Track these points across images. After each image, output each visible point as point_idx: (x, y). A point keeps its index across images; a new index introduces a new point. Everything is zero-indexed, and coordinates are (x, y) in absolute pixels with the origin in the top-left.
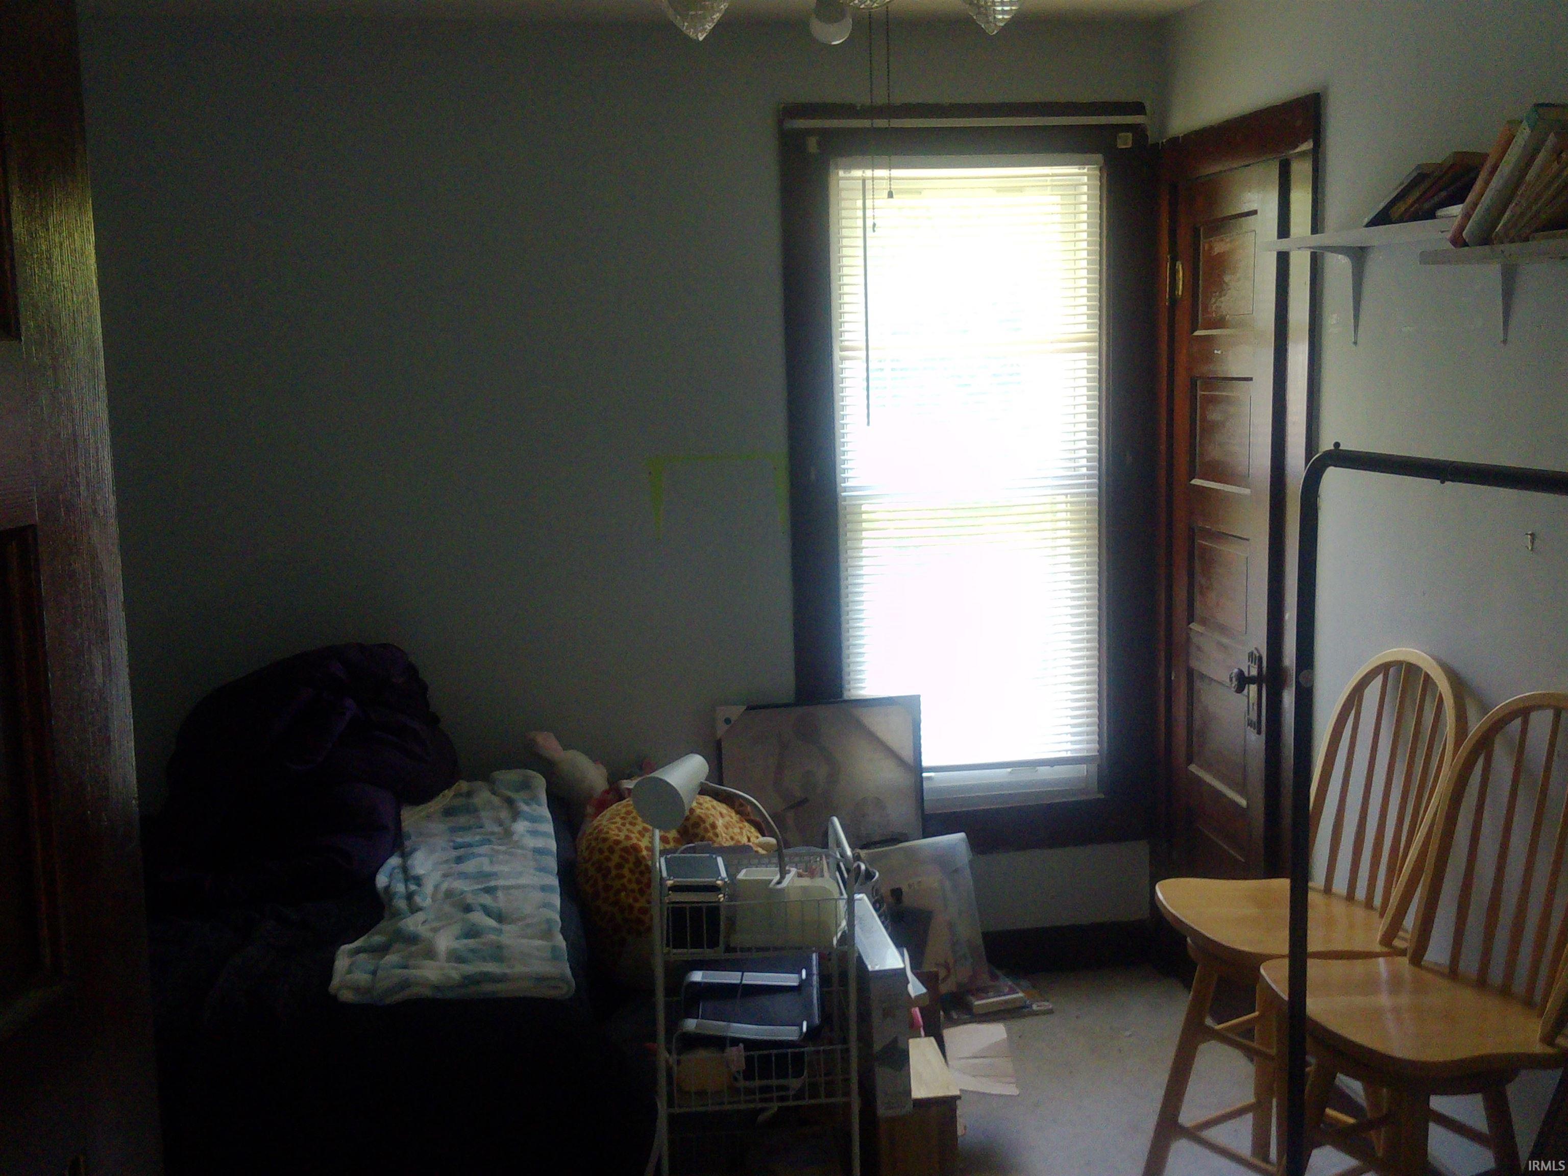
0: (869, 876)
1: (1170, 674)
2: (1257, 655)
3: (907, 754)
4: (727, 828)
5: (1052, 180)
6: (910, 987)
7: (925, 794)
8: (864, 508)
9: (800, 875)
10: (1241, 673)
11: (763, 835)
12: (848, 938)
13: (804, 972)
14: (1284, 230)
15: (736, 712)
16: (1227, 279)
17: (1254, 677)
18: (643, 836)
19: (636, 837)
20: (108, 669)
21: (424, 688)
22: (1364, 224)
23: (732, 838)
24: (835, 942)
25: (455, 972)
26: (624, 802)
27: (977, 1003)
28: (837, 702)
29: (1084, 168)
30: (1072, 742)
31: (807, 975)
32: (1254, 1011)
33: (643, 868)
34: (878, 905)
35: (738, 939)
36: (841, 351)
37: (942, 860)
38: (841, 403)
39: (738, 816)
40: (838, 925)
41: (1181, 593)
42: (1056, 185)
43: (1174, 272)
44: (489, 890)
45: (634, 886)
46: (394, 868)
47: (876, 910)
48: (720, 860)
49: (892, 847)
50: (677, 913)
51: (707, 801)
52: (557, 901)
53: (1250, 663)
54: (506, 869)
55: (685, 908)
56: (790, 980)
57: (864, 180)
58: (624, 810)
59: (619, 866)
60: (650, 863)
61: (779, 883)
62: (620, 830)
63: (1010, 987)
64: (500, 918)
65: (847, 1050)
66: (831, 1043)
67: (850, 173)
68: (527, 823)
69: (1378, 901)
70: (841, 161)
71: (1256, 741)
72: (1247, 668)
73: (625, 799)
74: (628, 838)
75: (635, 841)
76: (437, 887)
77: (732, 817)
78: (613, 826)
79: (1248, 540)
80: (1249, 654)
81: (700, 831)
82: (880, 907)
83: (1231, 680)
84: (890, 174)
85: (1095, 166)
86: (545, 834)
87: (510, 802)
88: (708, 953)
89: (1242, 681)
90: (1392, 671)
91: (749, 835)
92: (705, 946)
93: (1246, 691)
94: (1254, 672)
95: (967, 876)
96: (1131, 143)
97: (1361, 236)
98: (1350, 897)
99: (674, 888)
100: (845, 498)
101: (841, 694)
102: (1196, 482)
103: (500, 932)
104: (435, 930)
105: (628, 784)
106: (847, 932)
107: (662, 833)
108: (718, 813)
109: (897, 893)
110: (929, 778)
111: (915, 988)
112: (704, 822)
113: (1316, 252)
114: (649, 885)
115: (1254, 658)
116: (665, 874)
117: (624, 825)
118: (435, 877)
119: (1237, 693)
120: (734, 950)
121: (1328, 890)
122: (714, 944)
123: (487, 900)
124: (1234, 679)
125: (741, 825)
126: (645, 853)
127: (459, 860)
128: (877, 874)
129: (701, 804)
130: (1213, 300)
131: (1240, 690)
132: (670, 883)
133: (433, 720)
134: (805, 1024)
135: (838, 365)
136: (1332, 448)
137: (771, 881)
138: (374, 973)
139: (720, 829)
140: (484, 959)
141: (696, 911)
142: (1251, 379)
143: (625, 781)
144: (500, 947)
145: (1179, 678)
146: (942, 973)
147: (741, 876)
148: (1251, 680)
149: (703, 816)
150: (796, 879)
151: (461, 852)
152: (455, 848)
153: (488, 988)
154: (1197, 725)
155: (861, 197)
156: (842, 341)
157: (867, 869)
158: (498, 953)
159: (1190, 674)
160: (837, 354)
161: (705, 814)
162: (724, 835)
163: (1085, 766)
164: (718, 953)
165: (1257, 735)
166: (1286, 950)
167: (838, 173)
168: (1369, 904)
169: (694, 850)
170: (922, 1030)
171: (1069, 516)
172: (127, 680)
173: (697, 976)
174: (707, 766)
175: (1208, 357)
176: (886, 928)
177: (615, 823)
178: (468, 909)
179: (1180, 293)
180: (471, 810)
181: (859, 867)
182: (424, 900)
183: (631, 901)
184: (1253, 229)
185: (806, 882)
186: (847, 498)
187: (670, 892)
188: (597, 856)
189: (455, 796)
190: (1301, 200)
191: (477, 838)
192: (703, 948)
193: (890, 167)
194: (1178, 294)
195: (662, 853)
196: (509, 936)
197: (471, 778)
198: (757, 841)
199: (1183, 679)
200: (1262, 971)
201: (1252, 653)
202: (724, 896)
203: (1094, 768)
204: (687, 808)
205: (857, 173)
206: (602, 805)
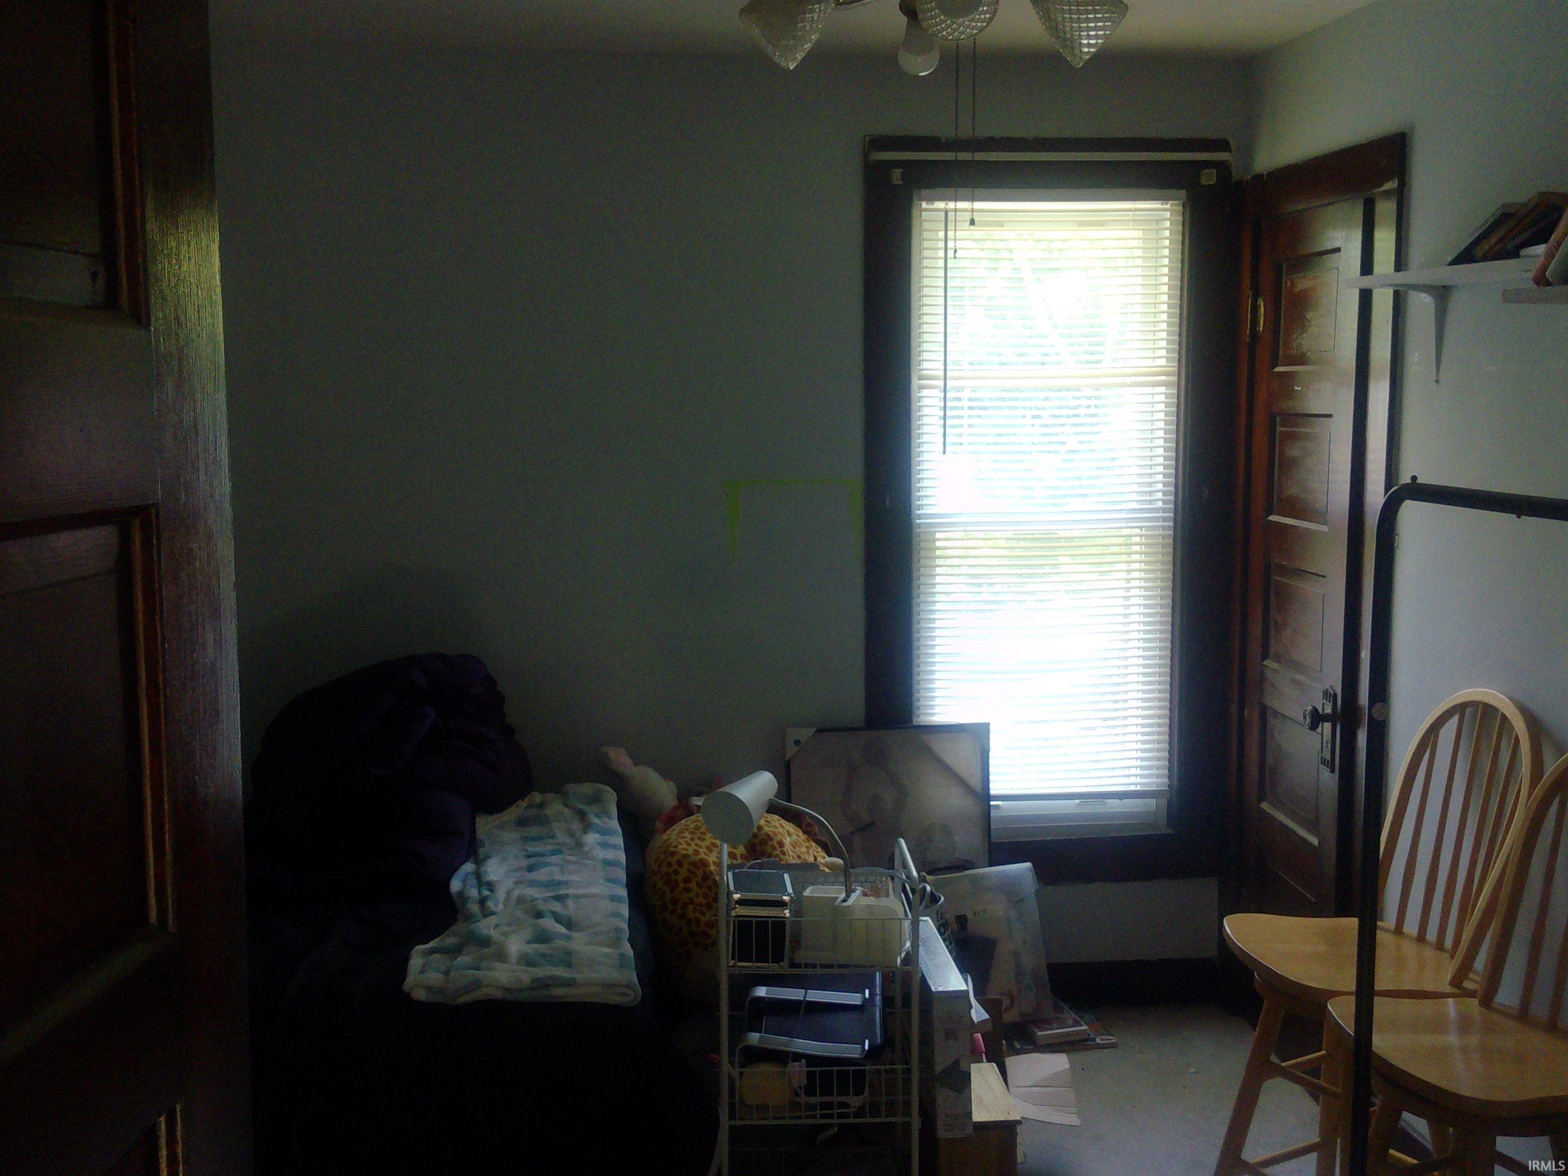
0: (934, 899)
1: (1243, 710)
2: (1332, 692)
3: (975, 781)
4: (794, 848)
5: (1134, 215)
6: (973, 1012)
7: (992, 821)
8: (938, 535)
9: (865, 894)
10: (1315, 710)
11: (830, 856)
12: (911, 959)
13: (867, 991)
14: (1367, 267)
15: (805, 733)
16: (1309, 315)
17: (1327, 714)
18: (711, 851)
19: (704, 853)
20: (219, 643)
21: (501, 700)
22: (1447, 263)
23: (799, 857)
24: (899, 961)
25: (525, 975)
26: (693, 817)
27: (1040, 1033)
28: (905, 728)
29: (1167, 204)
30: (1141, 776)
31: (870, 994)
32: (1321, 1051)
33: (710, 883)
34: (942, 930)
35: (803, 956)
36: (920, 379)
37: (1008, 888)
38: (918, 431)
39: (806, 835)
40: (902, 945)
41: (1256, 631)
42: (1136, 220)
43: (1255, 308)
44: (560, 898)
45: (701, 900)
46: (467, 874)
47: (941, 934)
48: (786, 876)
49: (957, 875)
50: (743, 925)
51: (775, 819)
52: (625, 911)
53: (1324, 701)
54: (575, 878)
55: (751, 922)
56: (854, 999)
57: (946, 212)
58: (693, 825)
59: (687, 880)
60: (717, 878)
61: (844, 901)
62: (689, 845)
63: (1075, 1020)
64: (570, 924)
65: (909, 1071)
66: (893, 1063)
67: (933, 204)
68: (597, 836)
69: (1448, 943)
70: (924, 192)
71: (1329, 780)
72: (1321, 705)
73: (694, 814)
74: (696, 853)
75: (703, 856)
76: (508, 894)
77: (798, 836)
78: (681, 841)
79: (1324, 577)
80: (1324, 691)
81: (769, 849)
82: (945, 933)
83: (1305, 717)
84: (972, 206)
85: (1178, 202)
86: (615, 847)
87: (582, 815)
88: (771, 967)
89: (1316, 719)
90: (1468, 711)
91: (816, 854)
92: (770, 960)
93: (1319, 730)
94: (1328, 710)
95: (1032, 904)
96: (1215, 178)
97: (1445, 274)
98: (1421, 938)
99: (740, 902)
100: (919, 525)
101: (911, 721)
102: (1273, 518)
103: (569, 938)
104: (505, 934)
105: (698, 801)
106: (911, 952)
107: (732, 850)
108: (785, 831)
109: (962, 920)
110: (997, 806)
111: (978, 1013)
112: (772, 839)
113: (1399, 291)
114: (716, 899)
115: (1329, 696)
116: (732, 888)
117: (692, 839)
118: (508, 884)
119: (1311, 730)
120: (798, 966)
121: (1398, 930)
122: (778, 958)
123: (557, 907)
124: (1308, 716)
125: (808, 845)
126: (712, 868)
127: (531, 869)
128: (942, 899)
129: (768, 822)
130: (1295, 336)
131: (1313, 727)
132: (737, 896)
133: (510, 731)
134: (867, 1042)
135: (915, 393)
136: (1409, 481)
137: (836, 898)
138: (447, 973)
139: (788, 847)
140: (553, 964)
141: (762, 924)
142: (1330, 416)
143: (694, 798)
144: (569, 953)
145: (1252, 715)
146: (1006, 1002)
147: (807, 892)
148: (1325, 718)
149: (770, 833)
150: (862, 898)
151: (533, 860)
152: (528, 857)
153: (559, 992)
154: (1270, 761)
155: (943, 229)
156: (920, 370)
157: (932, 893)
158: (567, 959)
159: (1264, 712)
160: (915, 382)
161: (773, 832)
162: (791, 853)
163: (1155, 800)
164: (781, 968)
165: (1331, 774)
166: (1353, 987)
167: (921, 204)
168: (1439, 946)
169: (761, 866)
170: (984, 1055)
171: (1143, 566)
172: (236, 657)
173: (761, 991)
174: (776, 784)
175: (1290, 394)
176: (951, 952)
177: (683, 837)
178: (539, 915)
179: (1261, 329)
180: (544, 821)
181: (924, 889)
182: (497, 904)
183: (697, 915)
184: (1336, 266)
185: (871, 901)
186: (922, 526)
187: (737, 906)
188: (665, 869)
189: (529, 806)
190: (1385, 240)
191: (549, 848)
192: (769, 963)
193: (973, 199)
194: (1259, 330)
195: (730, 867)
196: (579, 943)
197: (544, 791)
198: (823, 861)
199: (1256, 716)
200: (1329, 1006)
201: (1327, 690)
202: (790, 912)
203: (1164, 802)
204: (756, 825)
205: (940, 205)
206: (671, 821)
